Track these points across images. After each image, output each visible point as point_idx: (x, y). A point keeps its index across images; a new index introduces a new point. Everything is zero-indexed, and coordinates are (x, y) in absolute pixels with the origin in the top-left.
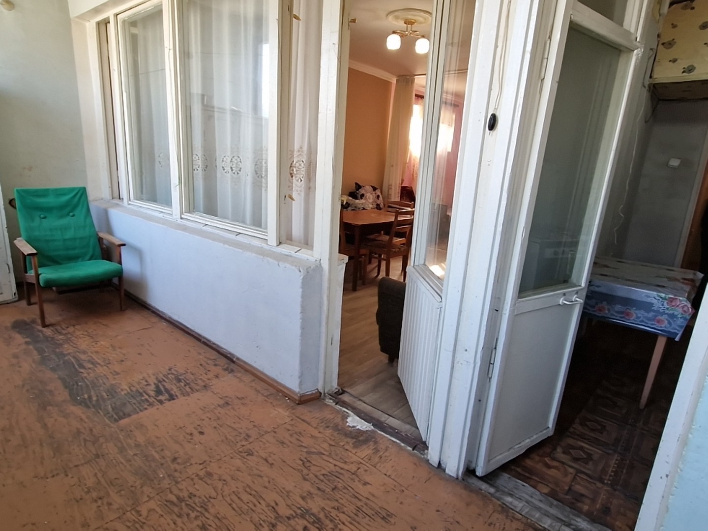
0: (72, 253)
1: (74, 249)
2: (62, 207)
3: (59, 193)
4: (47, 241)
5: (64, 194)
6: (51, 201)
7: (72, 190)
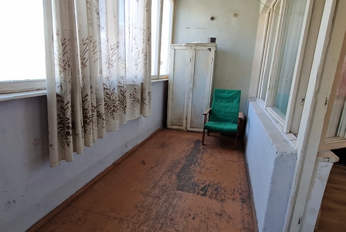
0: (226, 118)
1: (228, 117)
2: (229, 98)
3: (230, 92)
4: (219, 111)
5: (231, 93)
6: (226, 95)
7: (235, 91)
